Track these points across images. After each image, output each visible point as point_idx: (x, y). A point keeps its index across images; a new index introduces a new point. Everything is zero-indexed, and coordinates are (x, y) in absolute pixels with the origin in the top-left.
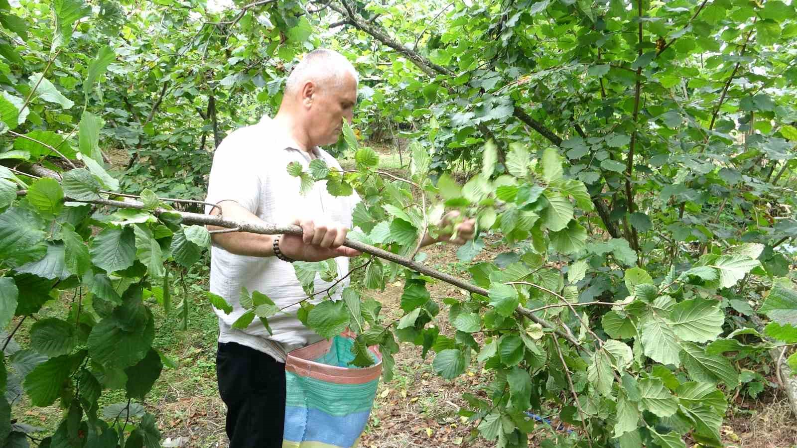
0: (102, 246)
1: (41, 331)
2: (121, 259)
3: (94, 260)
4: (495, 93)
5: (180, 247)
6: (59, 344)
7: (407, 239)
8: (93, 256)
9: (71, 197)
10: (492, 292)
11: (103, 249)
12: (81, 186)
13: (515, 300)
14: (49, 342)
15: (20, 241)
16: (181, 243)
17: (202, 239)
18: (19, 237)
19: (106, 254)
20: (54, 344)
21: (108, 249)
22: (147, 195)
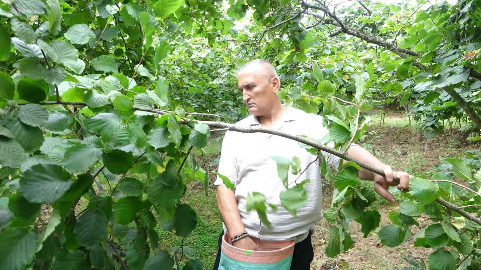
0: (154, 135)
1: (125, 183)
2: (162, 142)
3: (149, 142)
4: (451, 65)
5: (194, 137)
6: (134, 191)
7: (342, 138)
8: (149, 139)
9: (138, 107)
10: (413, 184)
11: (154, 136)
12: (143, 102)
13: (433, 192)
14: (129, 189)
15: (109, 126)
16: (195, 135)
17: (203, 130)
18: (108, 124)
19: (155, 139)
20: (131, 190)
21: (157, 137)
22: (179, 110)
